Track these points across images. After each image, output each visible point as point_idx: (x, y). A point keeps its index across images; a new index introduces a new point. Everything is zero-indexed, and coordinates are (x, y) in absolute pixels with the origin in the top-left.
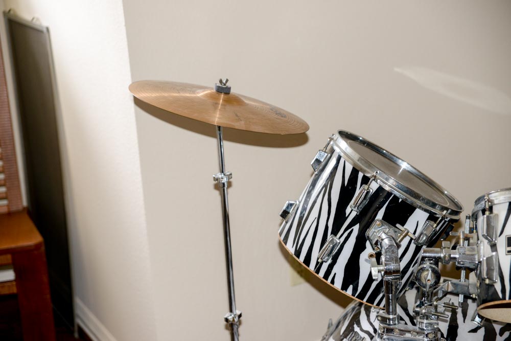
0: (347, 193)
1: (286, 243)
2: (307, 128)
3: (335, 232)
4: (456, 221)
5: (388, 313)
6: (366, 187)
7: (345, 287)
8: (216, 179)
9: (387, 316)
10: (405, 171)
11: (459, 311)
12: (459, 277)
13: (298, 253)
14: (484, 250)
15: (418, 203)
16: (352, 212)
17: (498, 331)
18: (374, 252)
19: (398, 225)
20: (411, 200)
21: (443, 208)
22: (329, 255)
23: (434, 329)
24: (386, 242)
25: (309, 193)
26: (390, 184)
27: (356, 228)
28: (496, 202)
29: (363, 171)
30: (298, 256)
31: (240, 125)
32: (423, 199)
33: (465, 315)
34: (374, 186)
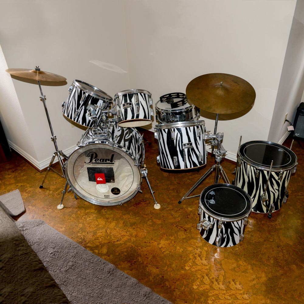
0: (80, 97)
1: (64, 114)
2: (66, 79)
3: (78, 109)
4: (111, 102)
5: (95, 129)
6: (85, 95)
7: (83, 124)
8: (40, 98)
9: (95, 130)
10: (96, 90)
11: (115, 126)
12: (113, 117)
13: (68, 116)
14: (118, 108)
15: (100, 98)
16: (81, 103)
17: (125, 130)
18: (89, 113)
19: (95, 105)
20: (97, 97)
21: (107, 99)
22: (77, 115)
23: (108, 131)
24: (92, 109)
25: (69, 99)
26: (92, 94)
27: (83, 107)
28: (119, 95)
29: (83, 91)
30: (68, 117)
31: (44, 79)
32: (101, 97)
33: (116, 127)
34: (87, 94)
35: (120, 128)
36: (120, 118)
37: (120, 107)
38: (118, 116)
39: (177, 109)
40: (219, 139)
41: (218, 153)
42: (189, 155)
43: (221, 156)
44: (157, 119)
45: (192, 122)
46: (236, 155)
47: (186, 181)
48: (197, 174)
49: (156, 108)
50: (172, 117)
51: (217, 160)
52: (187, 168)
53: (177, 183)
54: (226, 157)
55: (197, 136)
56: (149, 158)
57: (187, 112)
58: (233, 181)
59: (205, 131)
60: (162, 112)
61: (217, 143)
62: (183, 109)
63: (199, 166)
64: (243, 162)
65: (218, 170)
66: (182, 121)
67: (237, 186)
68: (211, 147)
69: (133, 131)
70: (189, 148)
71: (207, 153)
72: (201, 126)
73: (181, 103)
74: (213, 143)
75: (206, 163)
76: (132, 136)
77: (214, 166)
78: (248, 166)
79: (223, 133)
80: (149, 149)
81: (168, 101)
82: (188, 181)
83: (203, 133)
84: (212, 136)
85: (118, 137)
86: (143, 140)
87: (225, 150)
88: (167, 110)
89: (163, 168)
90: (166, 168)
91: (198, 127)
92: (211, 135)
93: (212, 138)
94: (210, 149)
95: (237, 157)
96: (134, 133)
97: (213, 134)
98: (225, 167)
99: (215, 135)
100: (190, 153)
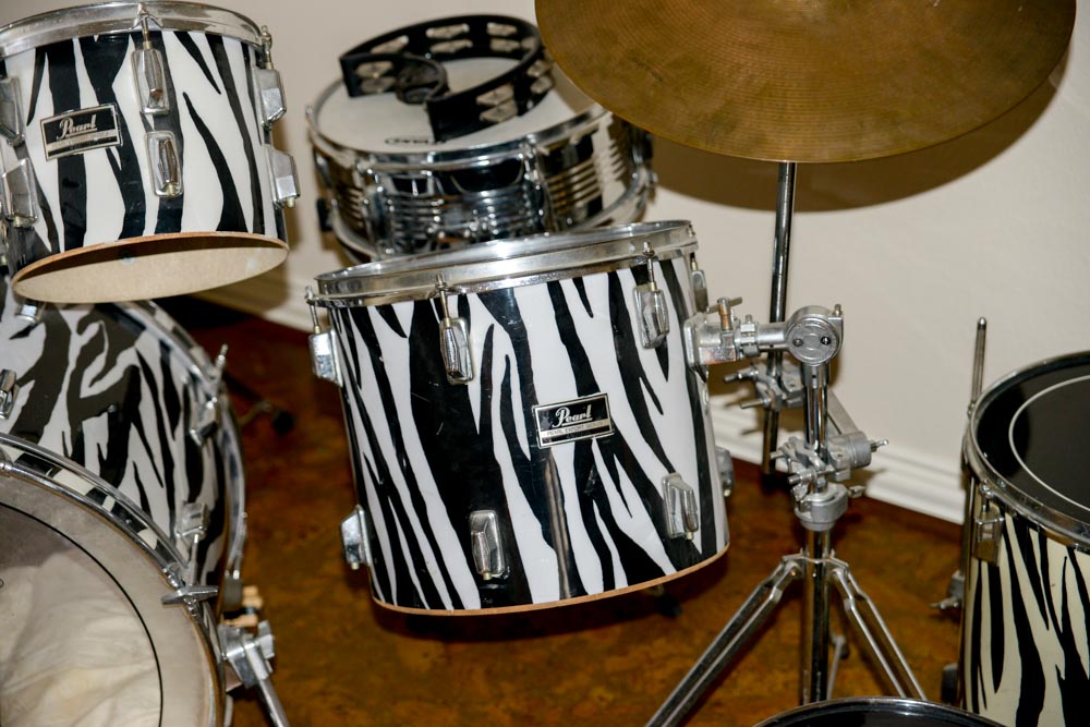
28: (8, 52)
35: (30, 310)
36: (26, 230)
37: (20, 147)
38: (10, 221)
39: (480, 147)
40: (814, 357)
41: (808, 464)
42: (591, 494)
43: (833, 487)
44: (325, 227)
45: (596, 237)
46: (955, 467)
47: (585, 697)
48: (665, 632)
49: (311, 140)
50: (444, 209)
51: (807, 516)
52: (582, 592)
53: (514, 715)
54: (875, 491)
55: (639, 341)
56: (279, 535)
57: (553, 163)
58: (946, 676)
59: (702, 303)
60: (364, 175)
61: (799, 387)
62: (524, 140)
63: (670, 571)
64: (1009, 519)
65: (818, 593)
66: (519, 235)
67: (983, 713)
68: (759, 419)
69: (141, 327)
70: (589, 442)
71: (727, 467)
72: (667, 266)
73: (506, 92)
74: (769, 388)
75: (721, 547)
76: (132, 372)
77: (790, 565)
78: (1057, 551)
79: (838, 307)
80: (279, 462)
81: (403, 80)
82: (599, 691)
83: (682, 317)
84: (754, 334)
85: (22, 382)
86: (225, 399)
87: (860, 436)
88: (402, 158)
89: (395, 607)
90: (423, 607)
91: (641, 275)
92: (744, 328)
93: (754, 349)
94: (747, 432)
95: (966, 486)
96: (147, 347)
97: (764, 318)
98: (878, 571)
99: (777, 330)
100: (598, 478)
